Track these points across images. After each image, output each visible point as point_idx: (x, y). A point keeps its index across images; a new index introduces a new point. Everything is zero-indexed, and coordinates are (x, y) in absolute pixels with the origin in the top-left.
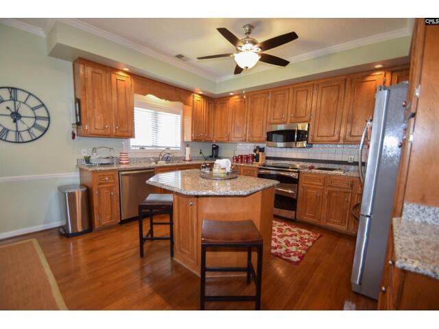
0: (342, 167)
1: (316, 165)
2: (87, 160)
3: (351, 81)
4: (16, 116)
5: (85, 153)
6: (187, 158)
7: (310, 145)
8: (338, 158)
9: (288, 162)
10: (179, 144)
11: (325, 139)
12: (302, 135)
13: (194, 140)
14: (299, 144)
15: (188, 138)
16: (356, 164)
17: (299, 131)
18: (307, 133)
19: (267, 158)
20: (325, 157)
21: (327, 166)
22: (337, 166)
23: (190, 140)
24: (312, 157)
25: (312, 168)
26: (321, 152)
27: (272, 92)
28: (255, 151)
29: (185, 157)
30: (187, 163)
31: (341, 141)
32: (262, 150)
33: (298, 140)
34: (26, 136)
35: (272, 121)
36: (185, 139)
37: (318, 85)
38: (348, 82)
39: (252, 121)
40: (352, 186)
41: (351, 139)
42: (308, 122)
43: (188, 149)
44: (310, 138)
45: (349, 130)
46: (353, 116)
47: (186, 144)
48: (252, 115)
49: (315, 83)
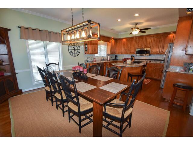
0: (160, 61)
1: (151, 61)
2: (87, 61)
3: (164, 36)
4: (74, 49)
5: (86, 59)
6: (109, 60)
7: (150, 55)
8: (159, 59)
9: (142, 60)
10: (106, 55)
11: (155, 53)
12: (148, 52)
13: (111, 54)
14: (147, 55)
15: (109, 53)
16: (163, 60)
17: (147, 51)
18: (149, 51)
19: (135, 59)
20: (154, 58)
21: (155, 61)
22: (158, 61)
23: (110, 54)
24: (150, 59)
25: (150, 62)
26: (153, 57)
27: (138, 38)
28: (131, 57)
29: (108, 60)
30: (108, 61)
31: (160, 54)
32: (134, 57)
33: (146, 54)
34: (74, 55)
35: (138, 47)
36: (108, 54)
37: (154, 36)
38: (163, 36)
39: (131, 47)
40: (162, 66)
41: (163, 53)
42: (150, 48)
43: (109, 57)
44: (150, 53)
45: (162, 50)
46: (164, 46)
47: (108, 55)
48: (131, 45)
49: (153, 36)
